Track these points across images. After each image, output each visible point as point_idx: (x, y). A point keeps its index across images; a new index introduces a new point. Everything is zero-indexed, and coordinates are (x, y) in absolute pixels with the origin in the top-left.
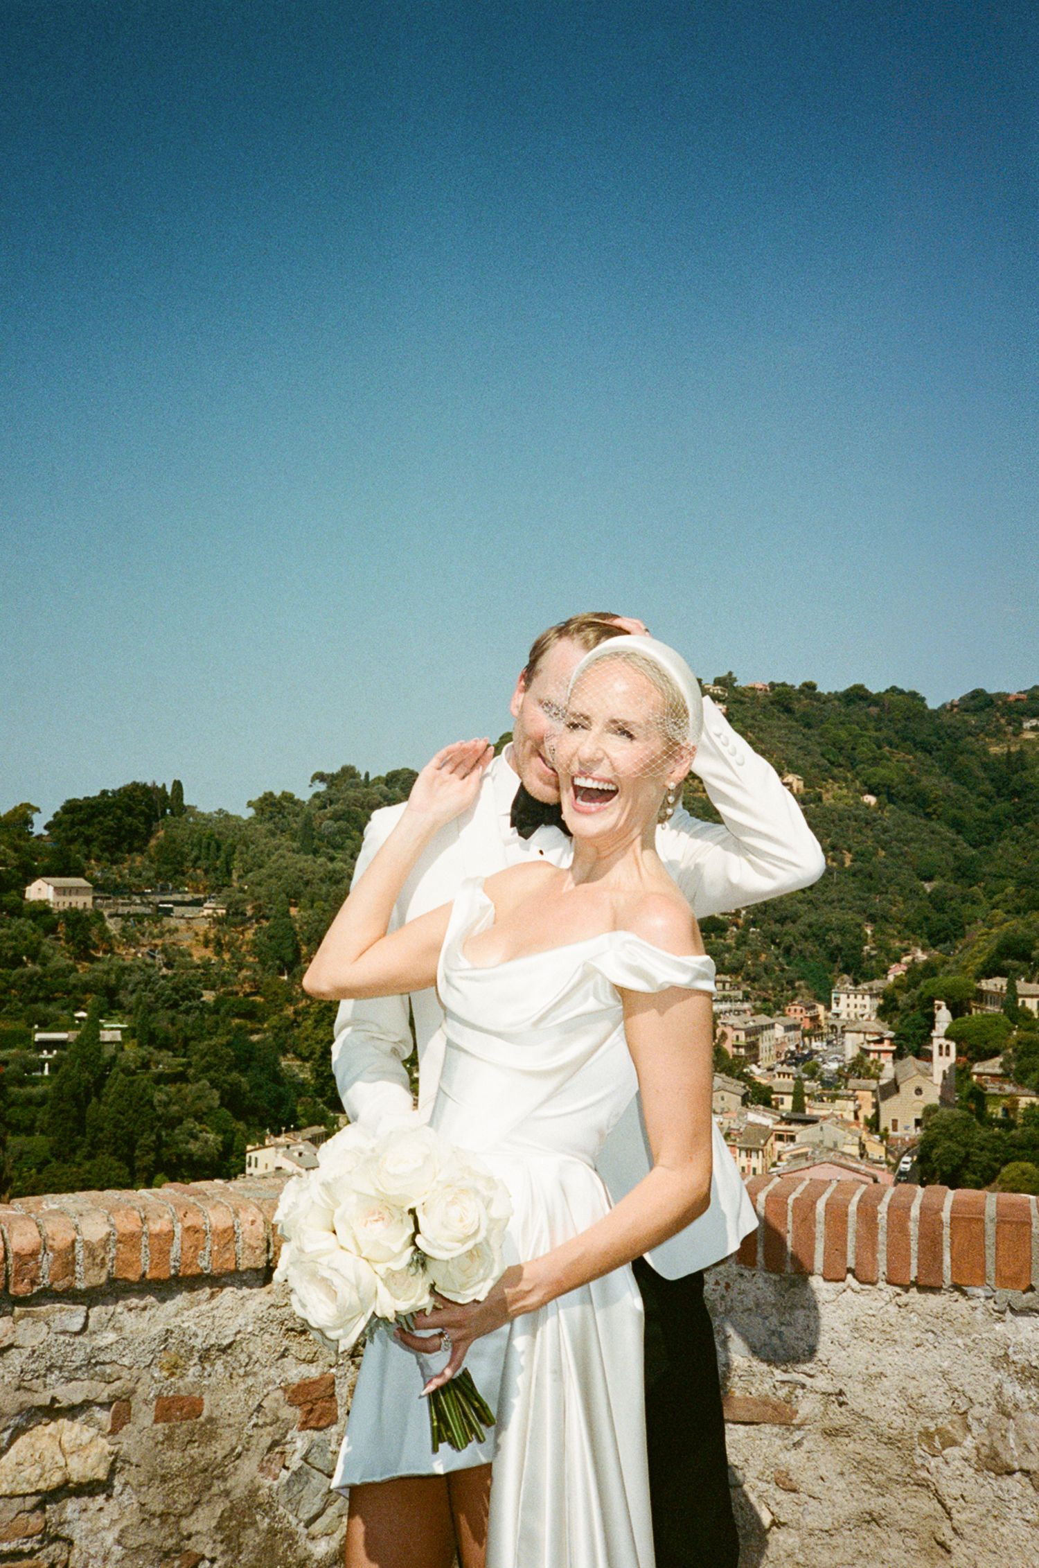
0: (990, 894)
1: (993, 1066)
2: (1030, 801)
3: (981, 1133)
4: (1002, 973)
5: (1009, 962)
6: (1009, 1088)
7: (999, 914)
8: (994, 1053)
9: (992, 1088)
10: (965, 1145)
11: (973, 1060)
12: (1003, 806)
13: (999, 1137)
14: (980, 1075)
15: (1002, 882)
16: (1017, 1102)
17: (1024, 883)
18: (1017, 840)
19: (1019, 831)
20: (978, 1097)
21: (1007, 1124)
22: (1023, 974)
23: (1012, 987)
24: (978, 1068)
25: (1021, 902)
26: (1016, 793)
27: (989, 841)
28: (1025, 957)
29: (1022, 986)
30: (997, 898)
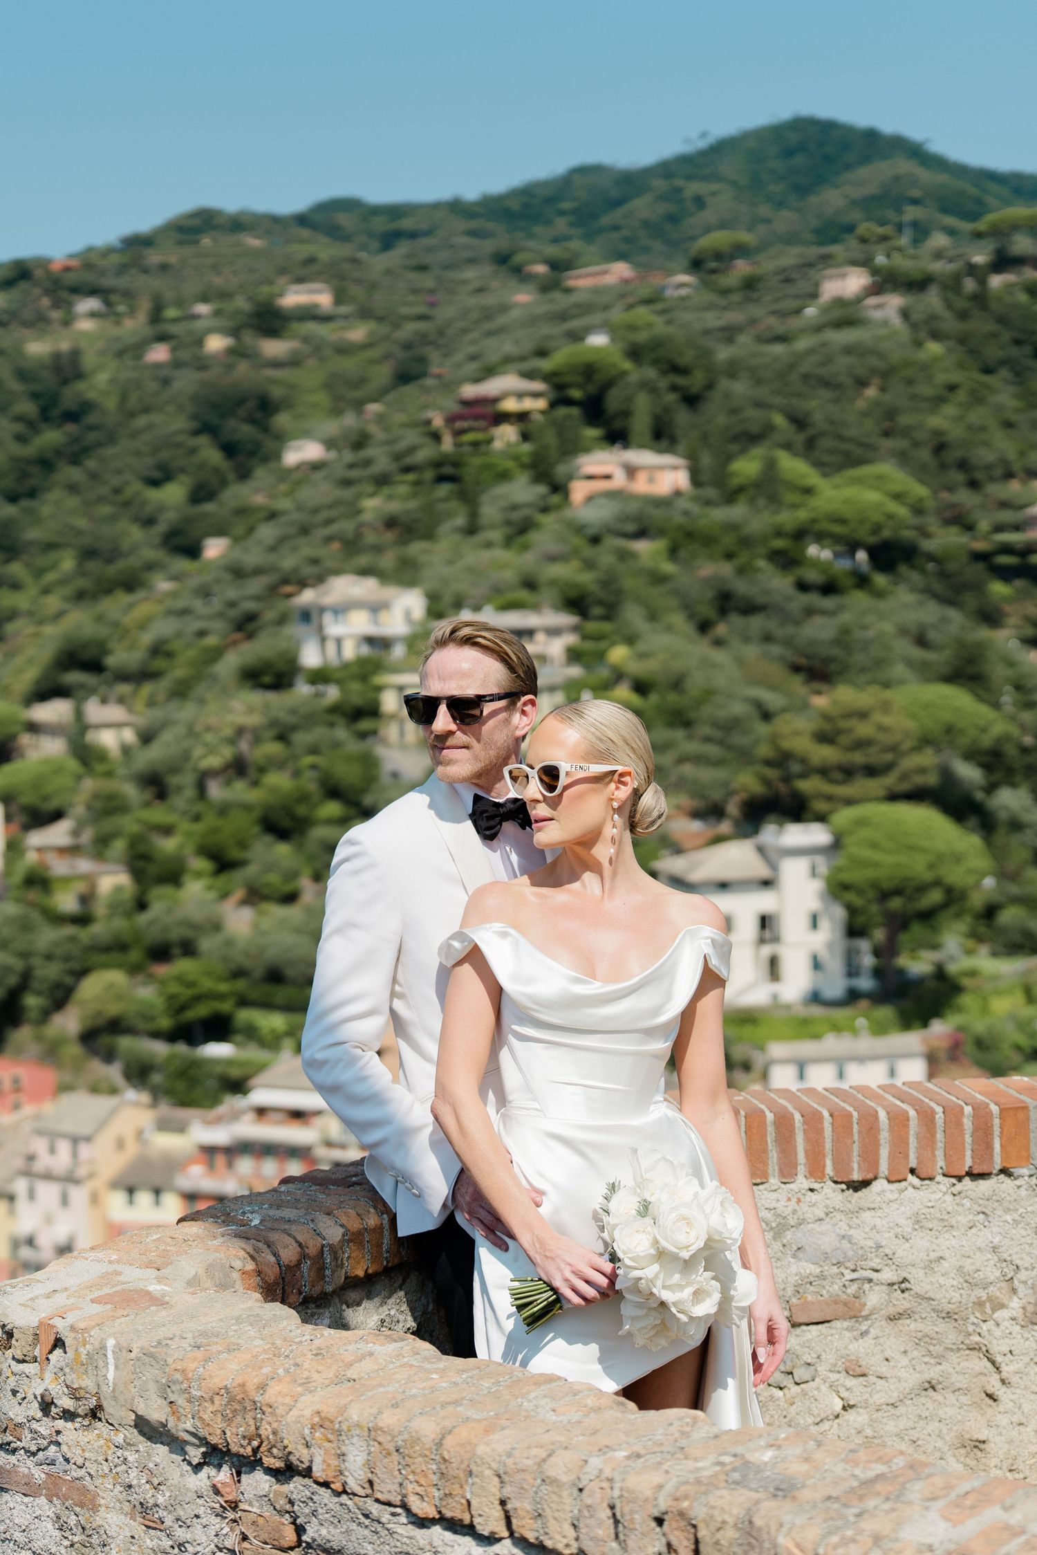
0: (39, 573)
1: (58, 834)
2: (91, 428)
3: (47, 936)
4: (60, 692)
5: (73, 677)
6: (84, 865)
7: (53, 602)
8: (57, 815)
9: (59, 867)
10: (24, 955)
11: (27, 827)
12: (52, 437)
13: (72, 939)
14: (40, 850)
15: (53, 555)
16: (93, 886)
17: (88, 554)
18: (73, 488)
19: (74, 474)
20: (38, 881)
21: (82, 920)
22: (91, 691)
23: (79, 714)
24: (37, 838)
25: (82, 583)
26: (72, 416)
27: (32, 494)
28: (94, 666)
29: (95, 710)
30: (50, 577)
